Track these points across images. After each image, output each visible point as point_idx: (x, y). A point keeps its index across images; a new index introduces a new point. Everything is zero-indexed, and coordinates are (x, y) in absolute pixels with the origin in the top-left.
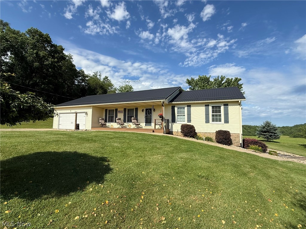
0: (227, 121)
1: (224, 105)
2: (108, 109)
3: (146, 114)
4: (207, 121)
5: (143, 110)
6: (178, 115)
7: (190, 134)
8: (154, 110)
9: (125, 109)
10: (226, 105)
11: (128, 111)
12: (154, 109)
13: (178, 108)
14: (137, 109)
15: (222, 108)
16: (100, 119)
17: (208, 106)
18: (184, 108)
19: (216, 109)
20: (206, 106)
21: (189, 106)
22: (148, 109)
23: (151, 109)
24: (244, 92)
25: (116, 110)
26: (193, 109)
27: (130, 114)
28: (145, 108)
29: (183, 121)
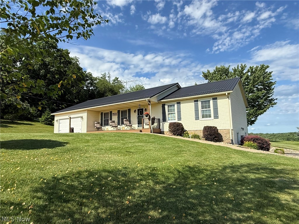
0: (216, 117)
1: (213, 99)
2: (104, 112)
3: (138, 115)
4: (197, 118)
5: (135, 111)
6: (169, 113)
7: (177, 132)
9: (119, 111)
10: (215, 99)
11: (122, 113)
12: (146, 109)
13: (168, 106)
14: (129, 110)
16: (96, 122)
17: (197, 101)
18: (174, 105)
19: (206, 105)
20: (195, 101)
21: (179, 103)
22: (140, 109)
23: (143, 109)
24: (276, 82)
25: (111, 112)
26: (182, 105)
27: (123, 115)
28: (137, 108)
29: (174, 120)
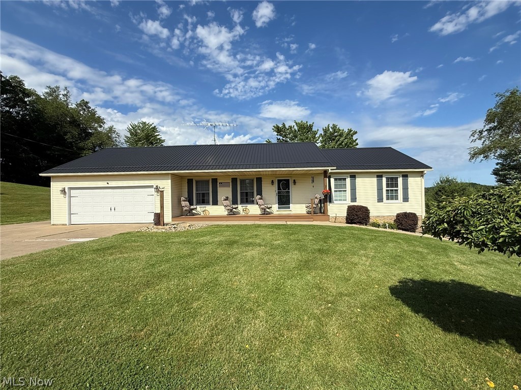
0: (406, 199)
1: (403, 176)
2: (195, 179)
3: (279, 189)
4: (380, 200)
6: (335, 190)
8: (295, 182)
9: (234, 180)
10: (405, 176)
11: (242, 184)
12: (294, 180)
13: (336, 179)
14: (259, 180)
15: (400, 180)
16: (183, 199)
17: (381, 176)
18: (345, 179)
19: (392, 183)
20: (378, 176)
21: (353, 177)
22: (282, 180)
23: (289, 180)
25: (215, 180)
26: (359, 180)
27: (245, 188)
28: (276, 177)
29: (344, 200)
